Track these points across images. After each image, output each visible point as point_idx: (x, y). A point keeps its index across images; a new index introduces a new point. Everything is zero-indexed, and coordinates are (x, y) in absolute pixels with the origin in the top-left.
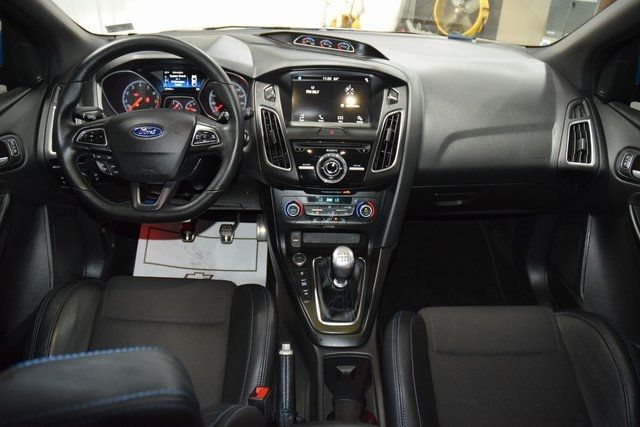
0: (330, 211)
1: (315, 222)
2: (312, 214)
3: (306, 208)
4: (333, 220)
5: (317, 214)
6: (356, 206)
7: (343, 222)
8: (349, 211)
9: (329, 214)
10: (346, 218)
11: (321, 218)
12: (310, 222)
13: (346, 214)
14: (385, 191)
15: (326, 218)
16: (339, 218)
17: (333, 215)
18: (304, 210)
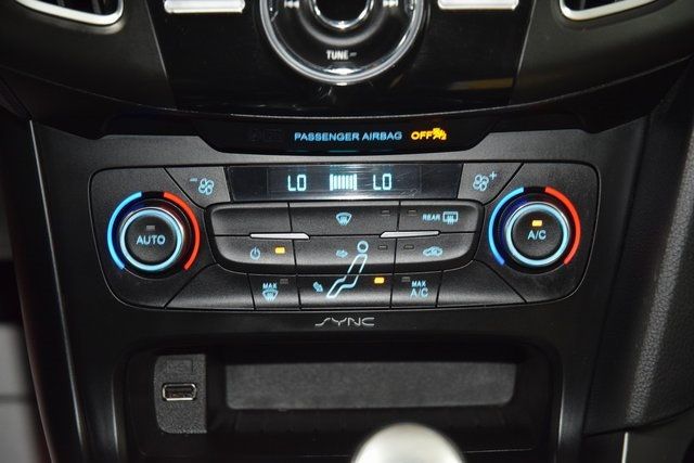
0: (348, 239)
1: (270, 296)
2: (256, 258)
3: (218, 226)
4: (365, 284)
5: (280, 257)
6: (484, 207)
7: (419, 294)
8: (446, 237)
9: (341, 257)
10: (436, 274)
11: (299, 278)
12: (243, 300)
13: (434, 254)
14: (637, 127)
15: (328, 275)
16: (397, 276)
17: (363, 257)
18: (209, 235)
